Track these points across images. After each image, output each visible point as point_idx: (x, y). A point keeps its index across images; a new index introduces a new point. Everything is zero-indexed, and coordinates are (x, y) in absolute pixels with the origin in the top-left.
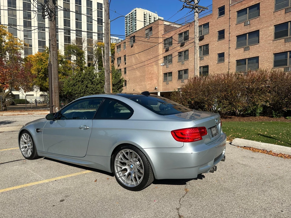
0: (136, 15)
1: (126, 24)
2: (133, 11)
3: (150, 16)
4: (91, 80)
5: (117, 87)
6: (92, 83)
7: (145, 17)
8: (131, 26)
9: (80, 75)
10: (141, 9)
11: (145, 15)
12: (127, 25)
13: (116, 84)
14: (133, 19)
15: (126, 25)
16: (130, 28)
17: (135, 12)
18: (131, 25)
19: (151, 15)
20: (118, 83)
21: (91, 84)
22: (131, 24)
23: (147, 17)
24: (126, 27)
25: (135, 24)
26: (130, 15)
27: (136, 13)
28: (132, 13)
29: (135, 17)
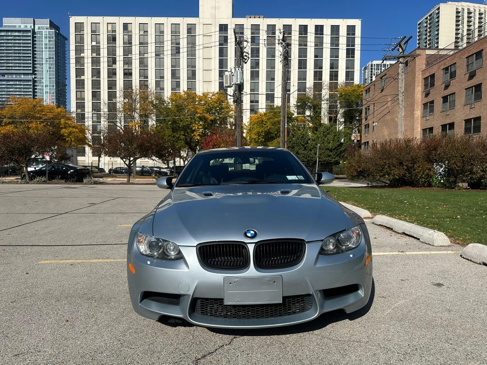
0: (438, 17)
1: (419, 36)
2: (434, 10)
3: (469, 13)
4: (303, 146)
5: (336, 153)
6: (305, 148)
7: (457, 17)
8: (428, 38)
9: (290, 140)
10: (450, 3)
11: (458, 12)
12: (421, 37)
13: (334, 149)
14: (434, 23)
15: (418, 38)
16: (426, 42)
17: (437, 12)
18: (429, 36)
19: (472, 10)
20: (337, 147)
21: (303, 150)
22: (428, 34)
23: (463, 16)
24: (418, 42)
25: (436, 33)
26: (427, 18)
27: (439, 13)
28: (431, 15)
29: (437, 20)
